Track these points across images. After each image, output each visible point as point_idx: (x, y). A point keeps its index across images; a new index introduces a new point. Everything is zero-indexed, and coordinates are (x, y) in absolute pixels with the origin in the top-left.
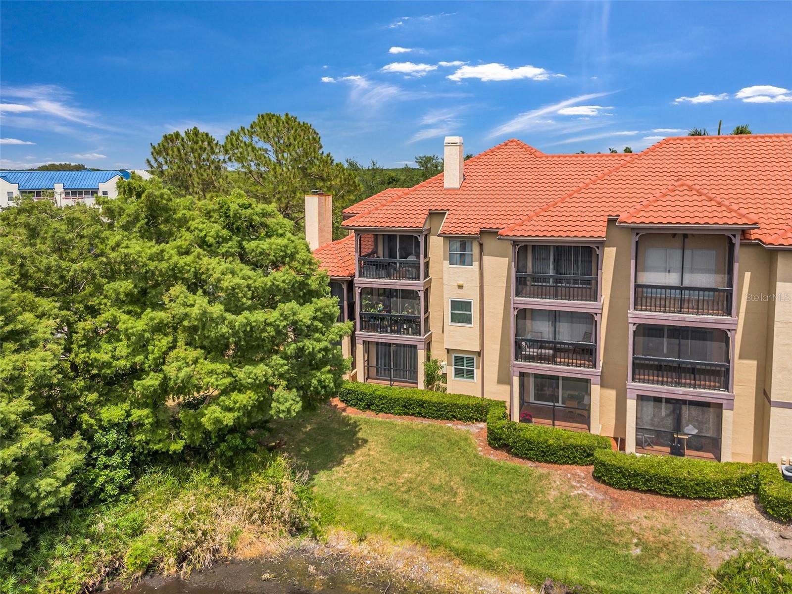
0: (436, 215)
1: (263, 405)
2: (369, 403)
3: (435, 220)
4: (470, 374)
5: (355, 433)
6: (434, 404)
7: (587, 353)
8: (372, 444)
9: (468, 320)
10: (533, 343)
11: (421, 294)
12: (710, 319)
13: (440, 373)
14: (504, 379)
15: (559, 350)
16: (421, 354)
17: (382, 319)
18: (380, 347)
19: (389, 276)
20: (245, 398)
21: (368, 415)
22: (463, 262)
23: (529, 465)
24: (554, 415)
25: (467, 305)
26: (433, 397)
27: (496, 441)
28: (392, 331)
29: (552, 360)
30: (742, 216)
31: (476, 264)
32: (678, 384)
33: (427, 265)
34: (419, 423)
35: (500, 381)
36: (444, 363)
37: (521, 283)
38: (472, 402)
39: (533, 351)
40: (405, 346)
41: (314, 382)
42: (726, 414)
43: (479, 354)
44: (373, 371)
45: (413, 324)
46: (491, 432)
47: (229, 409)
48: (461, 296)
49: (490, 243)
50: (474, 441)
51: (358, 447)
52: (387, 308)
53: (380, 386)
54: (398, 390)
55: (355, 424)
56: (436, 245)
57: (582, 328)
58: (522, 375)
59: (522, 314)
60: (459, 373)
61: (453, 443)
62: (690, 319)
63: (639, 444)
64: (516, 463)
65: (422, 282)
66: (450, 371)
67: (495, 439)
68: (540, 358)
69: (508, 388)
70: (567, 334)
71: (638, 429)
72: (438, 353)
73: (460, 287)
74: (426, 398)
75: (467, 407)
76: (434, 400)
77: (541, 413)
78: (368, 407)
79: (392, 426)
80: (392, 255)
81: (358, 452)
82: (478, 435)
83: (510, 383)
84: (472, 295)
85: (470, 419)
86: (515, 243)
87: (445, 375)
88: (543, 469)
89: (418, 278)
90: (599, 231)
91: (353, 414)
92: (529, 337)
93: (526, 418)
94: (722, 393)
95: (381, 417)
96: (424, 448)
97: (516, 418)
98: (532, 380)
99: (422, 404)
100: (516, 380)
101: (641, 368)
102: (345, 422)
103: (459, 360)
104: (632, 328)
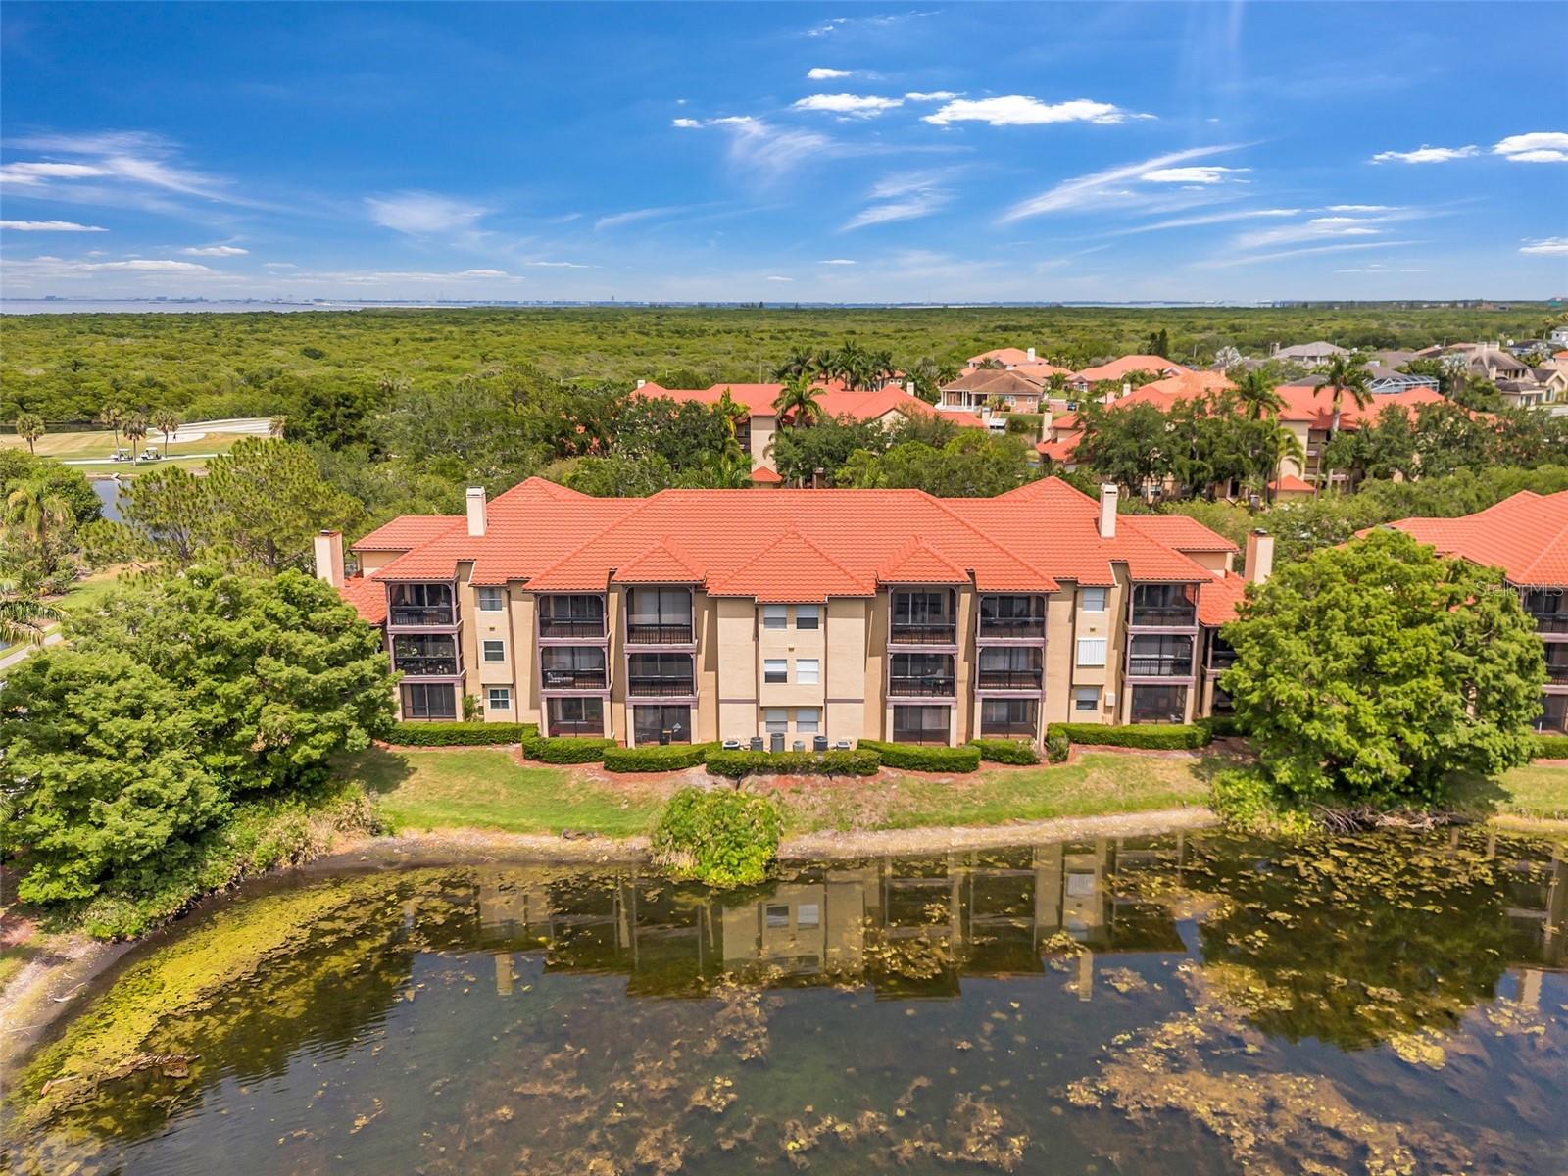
0: (464, 564)
1: (340, 743)
2: (412, 739)
3: (464, 569)
4: (505, 704)
5: (404, 765)
6: (474, 733)
7: (599, 677)
8: (421, 770)
9: (500, 657)
10: (557, 673)
11: (455, 637)
12: (678, 647)
13: (477, 705)
14: (534, 705)
15: (579, 677)
16: (458, 691)
17: (418, 662)
18: (415, 689)
19: (421, 622)
20: (329, 738)
21: (412, 749)
22: (493, 608)
23: (556, 767)
24: (576, 730)
25: (499, 645)
26: (472, 726)
27: (530, 754)
28: (428, 673)
29: (572, 685)
30: (693, 575)
31: (505, 609)
32: (662, 694)
33: (458, 609)
34: (460, 750)
35: (532, 707)
36: (480, 697)
37: (544, 625)
38: (509, 727)
39: (558, 680)
40: (439, 685)
41: (378, 721)
42: (693, 711)
43: (512, 686)
44: (409, 711)
45: (449, 664)
46: (525, 747)
47: (314, 747)
48: (493, 638)
49: (516, 590)
50: (512, 757)
51: (410, 774)
52: (422, 652)
53: (420, 723)
54: (438, 724)
55: (402, 758)
56: (466, 594)
57: (596, 659)
58: (550, 700)
59: (547, 651)
60: (494, 704)
61: (493, 761)
62: (666, 647)
63: (637, 741)
64: (547, 767)
65: (456, 626)
66: (487, 703)
67: (530, 752)
68: (563, 685)
69: (538, 711)
70: (584, 664)
71: (636, 730)
72: (474, 689)
73: (492, 629)
74: (466, 728)
75: (504, 732)
76: (474, 729)
77: (567, 729)
78: (411, 743)
79: (438, 756)
80: (421, 602)
81: (412, 778)
82: (515, 753)
83: (539, 707)
84: (503, 636)
85: (508, 742)
86: (536, 595)
87: (481, 708)
88: (567, 768)
89: (450, 622)
90: (598, 584)
91: (396, 750)
92: (554, 668)
93: (553, 733)
94: (690, 697)
95: (425, 750)
96: (469, 767)
97: (545, 734)
98: (559, 703)
99: (462, 734)
100: (544, 704)
101: (634, 685)
102: (392, 757)
103: (494, 693)
104: (627, 657)
